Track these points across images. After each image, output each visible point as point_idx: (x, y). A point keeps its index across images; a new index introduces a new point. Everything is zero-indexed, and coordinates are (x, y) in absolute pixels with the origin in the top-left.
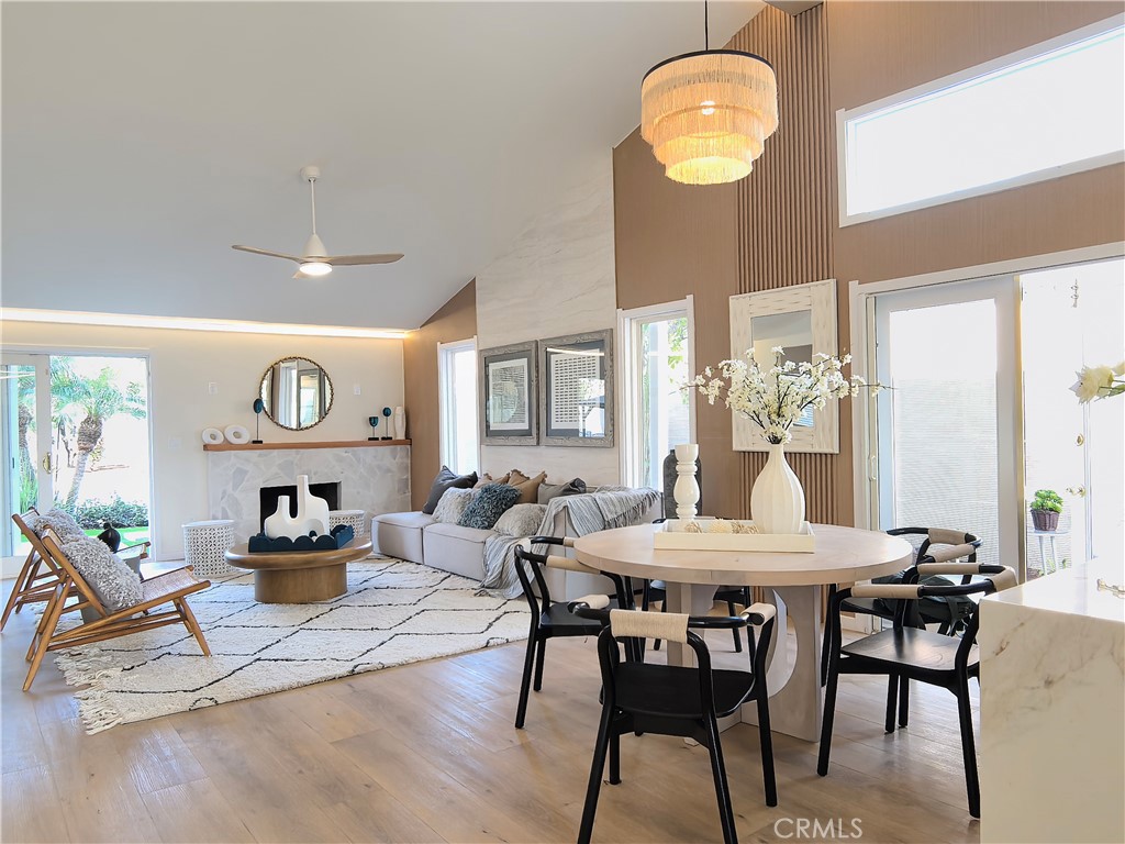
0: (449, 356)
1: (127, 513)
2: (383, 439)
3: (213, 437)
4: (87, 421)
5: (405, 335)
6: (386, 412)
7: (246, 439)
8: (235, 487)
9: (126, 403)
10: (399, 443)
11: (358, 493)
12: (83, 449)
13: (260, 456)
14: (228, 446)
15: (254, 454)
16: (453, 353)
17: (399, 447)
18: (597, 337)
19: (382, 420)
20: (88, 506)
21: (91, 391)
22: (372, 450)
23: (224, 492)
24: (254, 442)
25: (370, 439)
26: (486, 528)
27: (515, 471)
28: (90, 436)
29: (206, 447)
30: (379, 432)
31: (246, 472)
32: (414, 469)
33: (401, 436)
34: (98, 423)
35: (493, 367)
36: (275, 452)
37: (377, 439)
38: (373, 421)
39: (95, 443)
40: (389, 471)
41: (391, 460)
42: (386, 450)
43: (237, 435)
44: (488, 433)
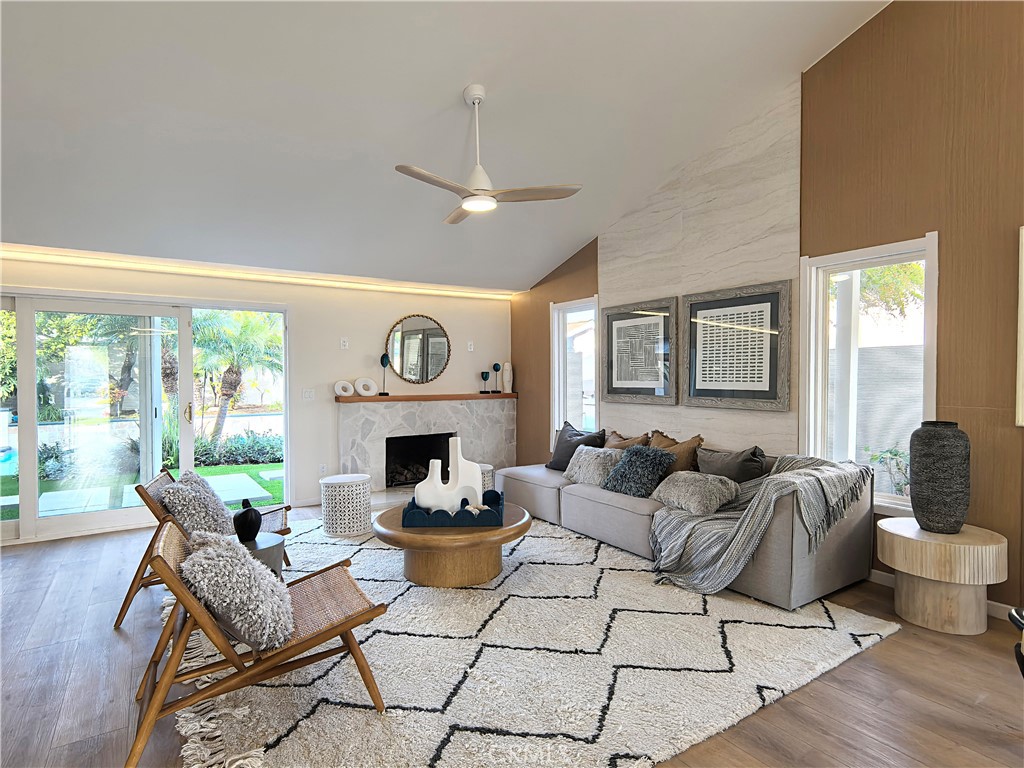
0: (561, 315)
1: (262, 452)
2: (493, 392)
3: (345, 389)
4: (229, 371)
5: (514, 297)
6: (496, 368)
7: (373, 392)
8: (364, 437)
9: (262, 355)
10: (507, 396)
11: (472, 442)
12: (224, 395)
13: (386, 407)
14: (358, 397)
15: (380, 406)
16: (565, 313)
17: (507, 400)
18: (768, 290)
19: (492, 374)
20: (229, 445)
21: (233, 345)
22: (484, 403)
23: (353, 443)
24: (381, 394)
25: (481, 392)
26: (643, 496)
27: (657, 431)
28: (231, 384)
29: (338, 399)
30: (489, 386)
31: (374, 423)
32: (519, 420)
33: (508, 390)
34: (238, 373)
35: (616, 325)
36: (400, 404)
37: (488, 392)
38: (485, 376)
39: (235, 389)
40: (498, 422)
41: (500, 412)
42: (495, 403)
43: (366, 388)
44: (609, 391)
